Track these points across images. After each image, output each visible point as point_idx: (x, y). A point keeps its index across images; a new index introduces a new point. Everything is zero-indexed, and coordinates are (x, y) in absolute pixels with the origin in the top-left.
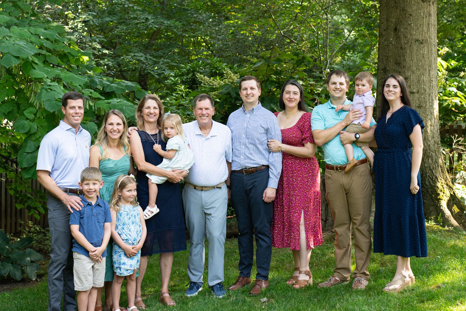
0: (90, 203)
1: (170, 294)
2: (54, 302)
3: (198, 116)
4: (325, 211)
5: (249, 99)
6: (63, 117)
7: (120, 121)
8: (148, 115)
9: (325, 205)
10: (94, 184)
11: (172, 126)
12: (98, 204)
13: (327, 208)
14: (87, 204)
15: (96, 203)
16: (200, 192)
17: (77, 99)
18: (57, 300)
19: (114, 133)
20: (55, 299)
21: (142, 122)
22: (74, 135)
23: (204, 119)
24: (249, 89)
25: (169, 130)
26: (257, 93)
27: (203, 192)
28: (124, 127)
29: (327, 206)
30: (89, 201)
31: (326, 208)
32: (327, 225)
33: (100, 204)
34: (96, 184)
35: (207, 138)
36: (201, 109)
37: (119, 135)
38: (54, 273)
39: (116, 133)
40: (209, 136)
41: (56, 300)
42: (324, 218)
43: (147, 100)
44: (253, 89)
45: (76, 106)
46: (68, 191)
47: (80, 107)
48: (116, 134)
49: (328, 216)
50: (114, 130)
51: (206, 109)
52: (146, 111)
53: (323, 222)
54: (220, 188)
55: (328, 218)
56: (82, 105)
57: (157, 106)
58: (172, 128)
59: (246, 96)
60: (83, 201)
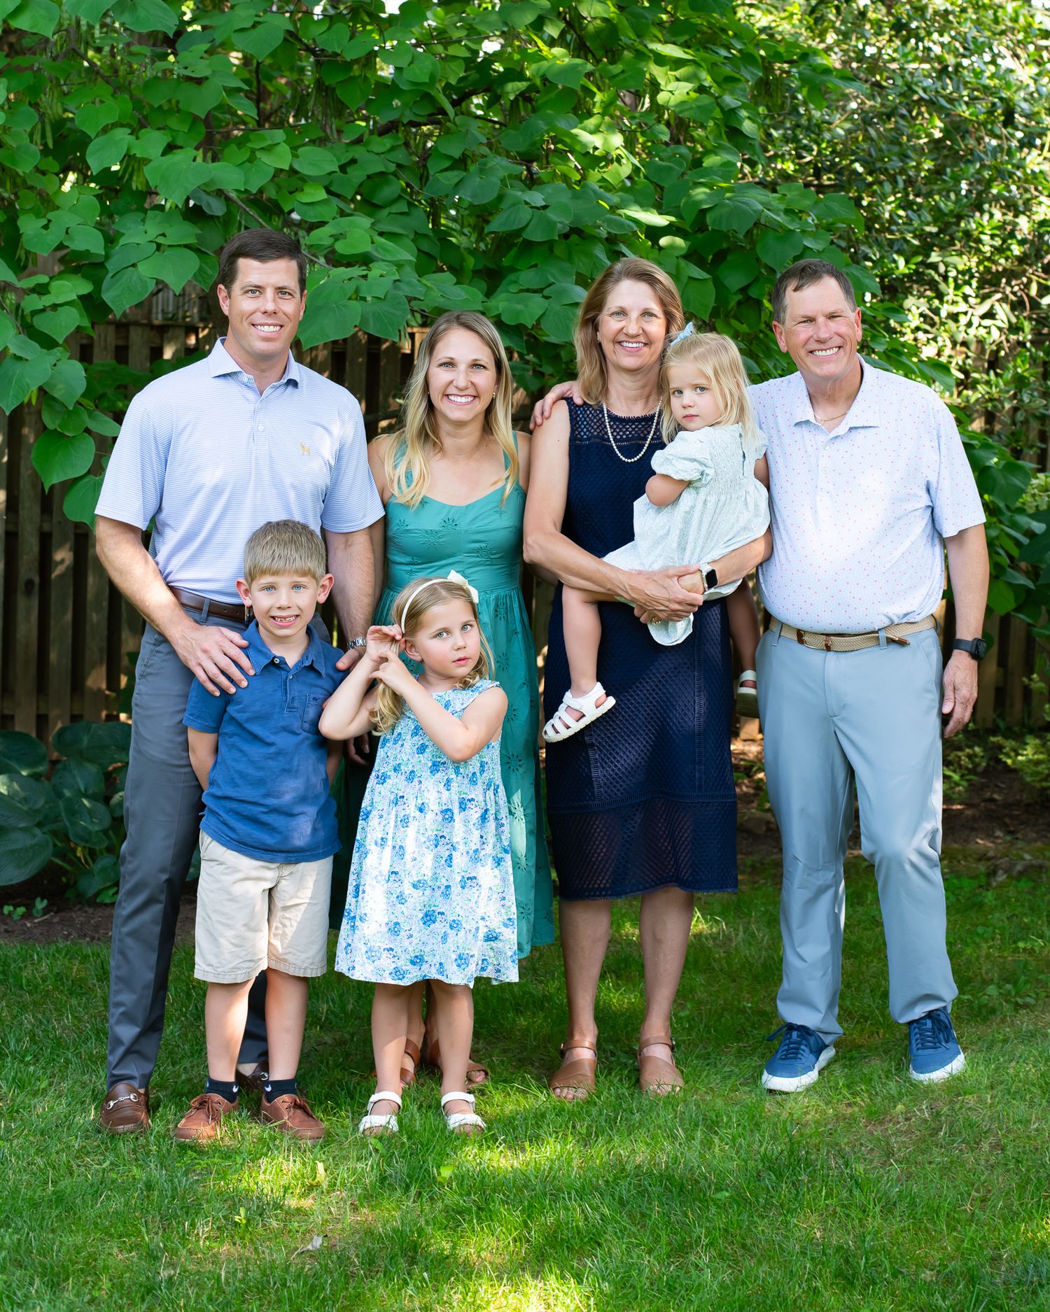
0: (277, 661)
1: (672, 1048)
2: (118, 1022)
3: (803, 353)
6: (220, 324)
7: (485, 356)
10: (297, 586)
11: (702, 382)
12: (307, 663)
14: (267, 661)
15: (301, 661)
16: (821, 655)
17: (271, 258)
18: (127, 1017)
20: (121, 1010)
21: (597, 369)
22: (251, 396)
23: (827, 360)
25: (689, 396)
27: (830, 654)
28: (498, 381)
30: (277, 651)
33: (316, 666)
34: (305, 587)
35: (834, 434)
36: (810, 320)
37: (480, 406)
38: (125, 913)
40: (842, 429)
41: (123, 1014)
43: (618, 281)
45: (268, 284)
46: (206, 608)
47: (281, 291)
48: (468, 403)
50: (457, 387)
51: (832, 316)
52: (609, 325)
54: (902, 643)
56: (292, 283)
57: (656, 308)
58: (703, 389)
60: (251, 652)
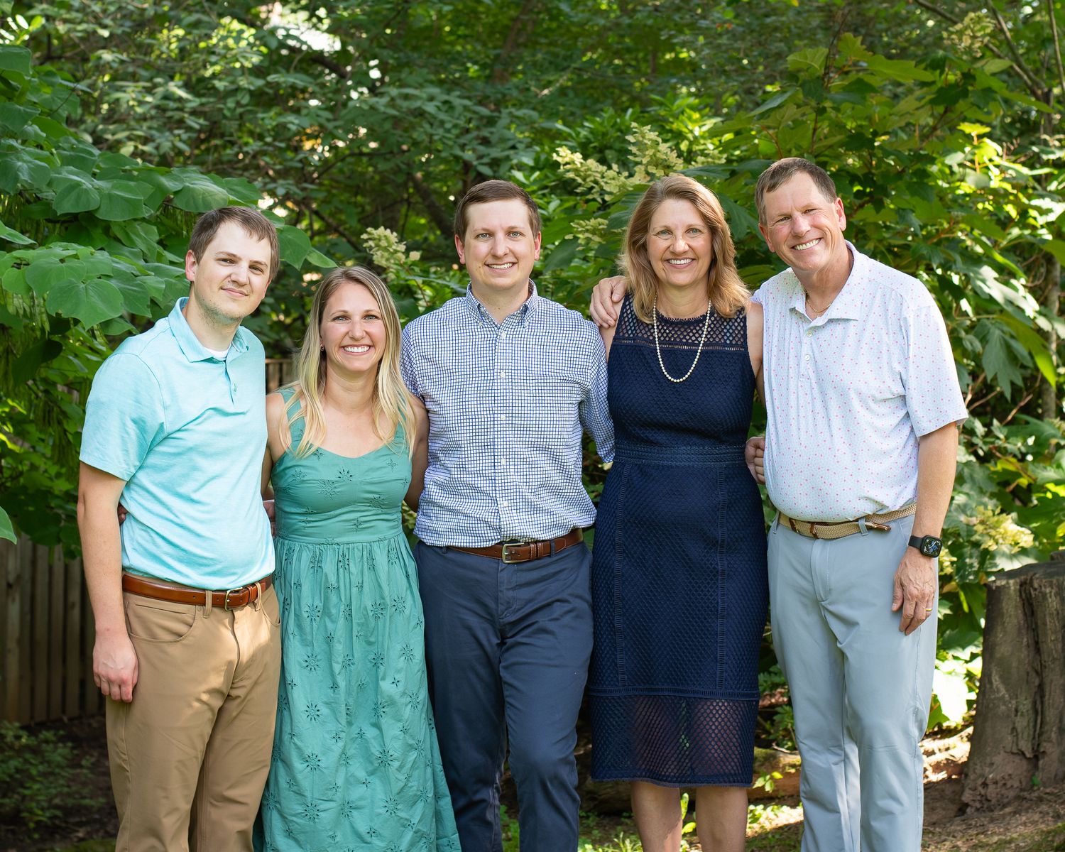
4: (1032, 716)
5: (500, 276)
7: (376, 307)
8: (668, 261)
9: (1034, 690)
13: (1042, 703)
16: (810, 542)
19: (356, 350)
24: (500, 236)
26: (528, 249)
29: (1042, 697)
31: (1035, 703)
32: (1037, 780)
36: (788, 217)
37: (376, 355)
39: (360, 350)
42: (1026, 746)
43: (661, 201)
44: (516, 233)
49: (1045, 737)
50: (353, 338)
53: (1025, 762)
54: (881, 530)
55: (1046, 746)
57: (700, 224)
59: (490, 261)
